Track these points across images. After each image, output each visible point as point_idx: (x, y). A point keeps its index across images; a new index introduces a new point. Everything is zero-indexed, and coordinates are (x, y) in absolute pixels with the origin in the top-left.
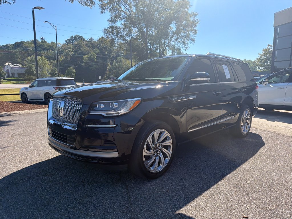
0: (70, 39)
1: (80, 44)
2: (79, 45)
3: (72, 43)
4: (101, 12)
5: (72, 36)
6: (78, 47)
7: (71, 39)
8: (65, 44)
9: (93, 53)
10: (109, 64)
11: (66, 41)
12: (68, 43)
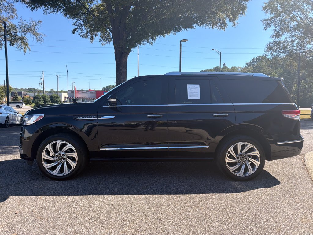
0: (251, 61)
1: (260, 65)
2: (259, 67)
3: (254, 65)
4: (265, 28)
5: (254, 58)
6: (258, 69)
7: (253, 61)
8: (246, 67)
9: (275, 74)
10: (295, 85)
11: (247, 63)
12: (249, 66)
